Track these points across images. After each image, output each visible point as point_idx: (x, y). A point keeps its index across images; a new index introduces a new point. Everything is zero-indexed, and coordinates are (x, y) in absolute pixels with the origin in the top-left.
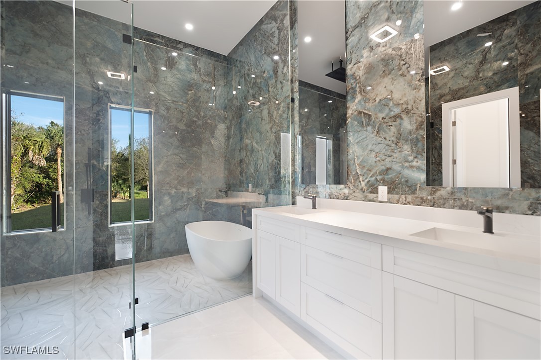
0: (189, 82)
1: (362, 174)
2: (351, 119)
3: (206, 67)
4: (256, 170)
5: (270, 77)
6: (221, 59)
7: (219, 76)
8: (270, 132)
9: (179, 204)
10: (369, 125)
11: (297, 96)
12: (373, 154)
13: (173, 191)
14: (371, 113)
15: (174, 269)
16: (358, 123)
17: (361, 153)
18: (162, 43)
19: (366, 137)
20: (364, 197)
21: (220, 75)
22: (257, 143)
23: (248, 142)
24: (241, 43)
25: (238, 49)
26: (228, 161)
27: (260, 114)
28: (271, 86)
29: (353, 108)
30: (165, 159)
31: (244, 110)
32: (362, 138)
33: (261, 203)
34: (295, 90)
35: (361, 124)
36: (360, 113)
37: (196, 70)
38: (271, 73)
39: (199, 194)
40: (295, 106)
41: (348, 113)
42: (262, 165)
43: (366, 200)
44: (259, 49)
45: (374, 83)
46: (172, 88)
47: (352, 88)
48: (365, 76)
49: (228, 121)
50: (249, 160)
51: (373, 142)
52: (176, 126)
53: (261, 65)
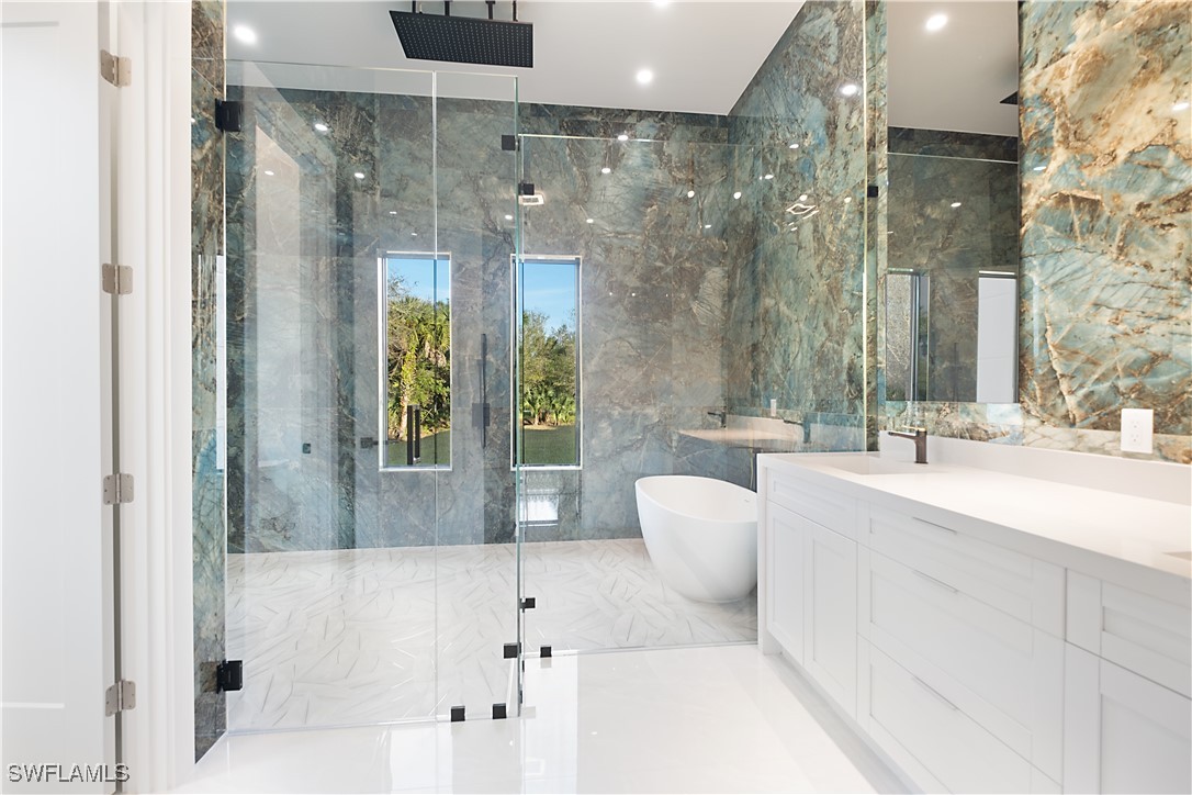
0: (647, 189)
1: (1069, 372)
2: (1036, 219)
3: (682, 151)
4: (786, 368)
5: (820, 144)
6: (713, 126)
7: (710, 164)
8: (816, 276)
9: (628, 437)
10: (1091, 230)
11: (882, 180)
12: (1106, 316)
13: (616, 412)
14: (1098, 197)
15: (613, 564)
16: (1057, 229)
17: (1067, 314)
18: (597, 122)
19: (1082, 268)
20: (1074, 440)
21: (713, 162)
22: (789, 304)
23: (769, 302)
24: (756, 81)
25: (750, 95)
26: (727, 346)
27: (795, 236)
28: (819, 166)
29: (1041, 190)
30: (602, 349)
31: (762, 232)
32: (1068, 270)
33: (796, 443)
34: (880, 166)
35: (1069, 231)
36: (1063, 199)
37: (661, 160)
38: (822, 132)
39: (666, 418)
40: (880, 205)
41: (1024, 204)
42: (800, 355)
43: (1079, 447)
44: (795, 84)
45: (1110, 106)
46: (616, 208)
47: (1040, 133)
48: (1079, 92)
49: (728, 261)
50: (771, 343)
51: (1105, 280)
52: (622, 282)
53: (799, 121)
